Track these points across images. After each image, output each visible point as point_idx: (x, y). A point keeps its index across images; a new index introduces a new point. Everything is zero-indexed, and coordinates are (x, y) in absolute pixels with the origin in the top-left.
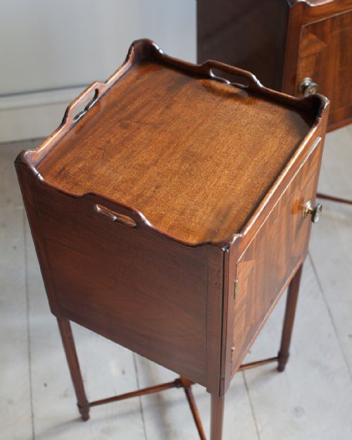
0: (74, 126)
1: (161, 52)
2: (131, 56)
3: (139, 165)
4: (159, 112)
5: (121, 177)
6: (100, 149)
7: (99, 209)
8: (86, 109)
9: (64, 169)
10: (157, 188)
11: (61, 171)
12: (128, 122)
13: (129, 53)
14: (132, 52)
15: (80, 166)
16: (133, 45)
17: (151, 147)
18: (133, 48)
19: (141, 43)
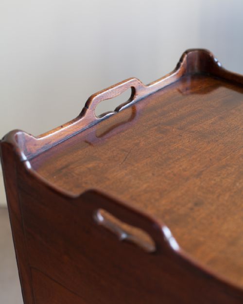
0: (96, 124)
1: (219, 64)
2: (182, 64)
3: (175, 175)
4: (210, 122)
5: (145, 186)
6: (124, 150)
7: (100, 218)
8: (117, 110)
9: (66, 166)
10: (196, 204)
11: (62, 168)
12: (168, 127)
13: (181, 60)
14: (185, 59)
15: (90, 165)
16: (186, 52)
17: (194, 156)
18: (186, 56)
19: (197, 51)
